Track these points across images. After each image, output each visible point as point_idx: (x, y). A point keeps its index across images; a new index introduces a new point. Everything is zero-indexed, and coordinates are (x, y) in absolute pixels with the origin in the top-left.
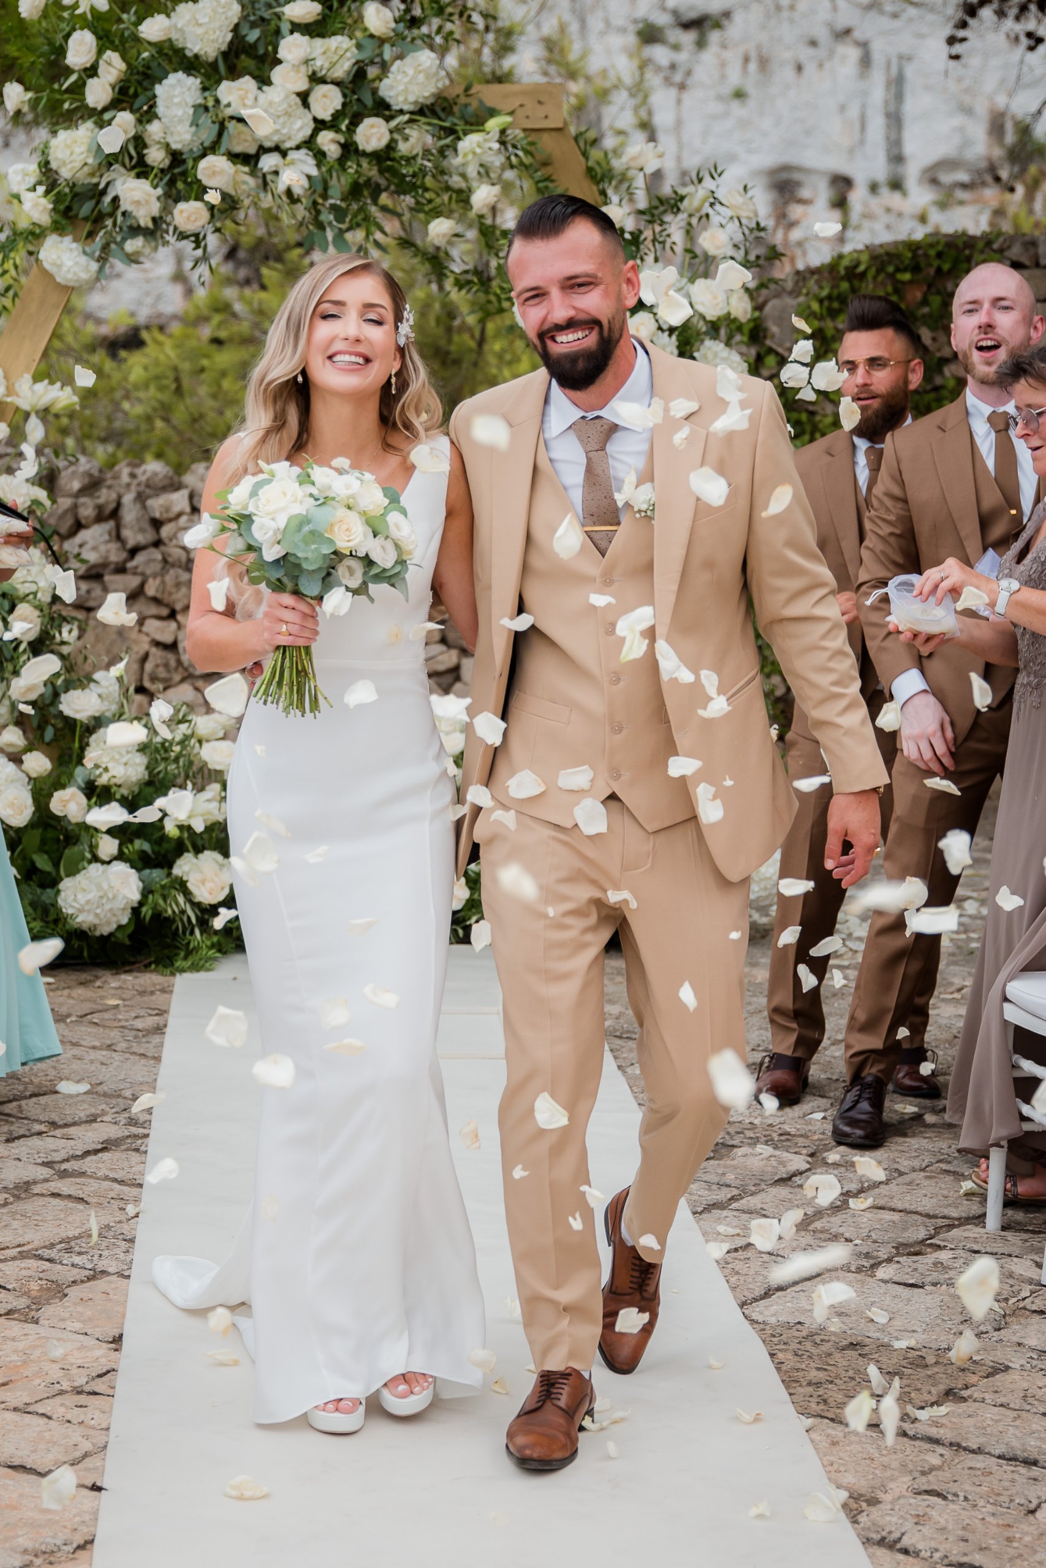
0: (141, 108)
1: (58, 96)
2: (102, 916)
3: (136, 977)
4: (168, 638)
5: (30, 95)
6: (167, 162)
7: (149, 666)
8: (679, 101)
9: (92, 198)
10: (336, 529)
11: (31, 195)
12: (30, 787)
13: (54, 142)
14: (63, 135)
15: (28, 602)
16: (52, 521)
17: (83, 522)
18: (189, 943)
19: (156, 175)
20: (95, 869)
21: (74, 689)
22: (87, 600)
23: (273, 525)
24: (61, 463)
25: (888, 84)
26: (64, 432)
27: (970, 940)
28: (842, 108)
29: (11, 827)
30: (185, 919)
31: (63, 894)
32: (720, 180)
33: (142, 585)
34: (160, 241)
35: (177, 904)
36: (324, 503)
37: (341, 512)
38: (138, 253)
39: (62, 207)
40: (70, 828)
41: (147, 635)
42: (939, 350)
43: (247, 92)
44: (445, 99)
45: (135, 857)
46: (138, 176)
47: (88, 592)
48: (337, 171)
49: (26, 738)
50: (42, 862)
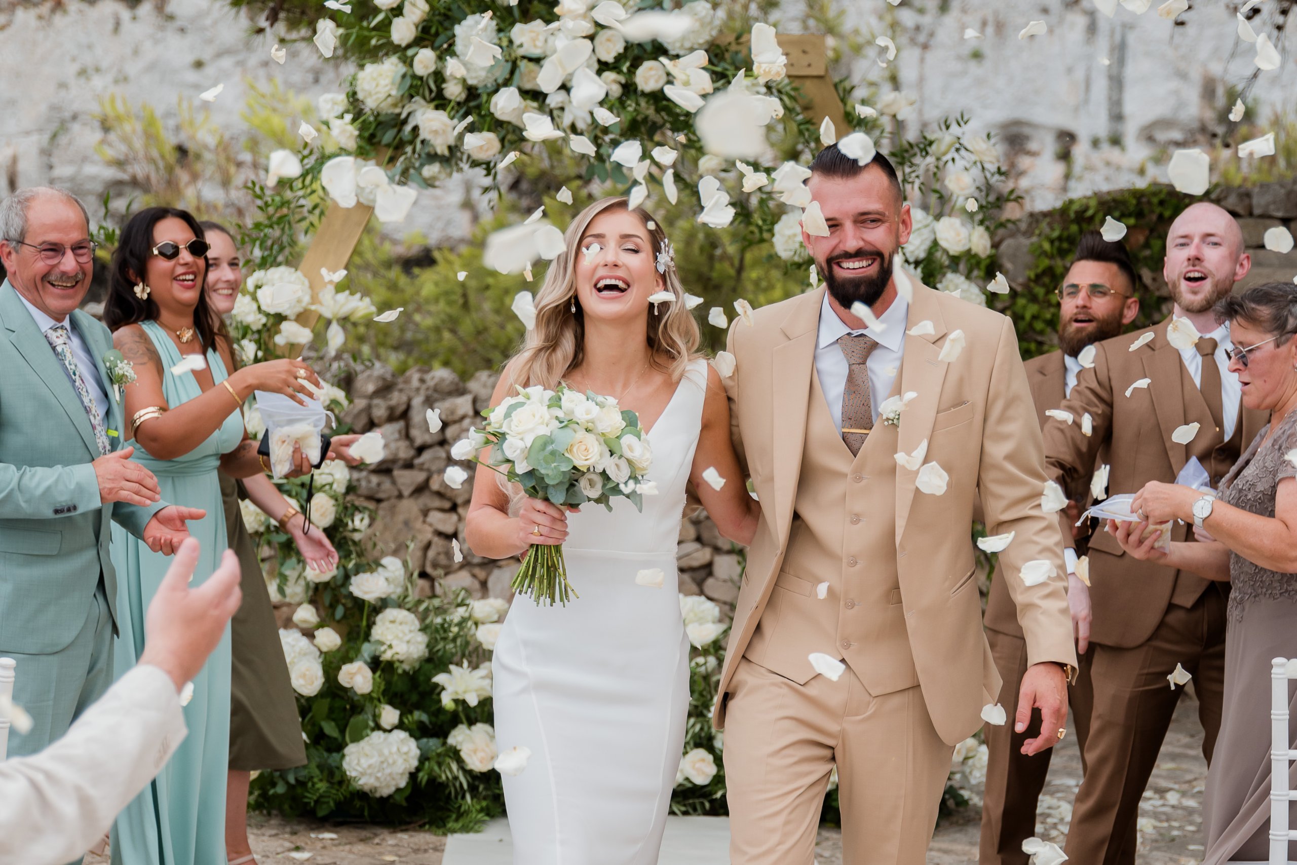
0: (442, 46)
1: (366, 33)
2: (382, 779)
3: (411, 836)
4: (449, 529)
5: (341, 31)
6: (463, 96)
7: (431, 554)
8: (922, 60)
9: (394, 126)
10: (575, 450)
11: (339, 122)
12: (321, 660)
13: (361, 75)
14: (370, 68)
15: (324, 492)
16: (348, 420)
17: (376, 421)
18: (460, 807)
19: (453, 108)
20: (377, 736)
21: (364, 572)
22: (378, 492)
23: (521, 444)
24: (359, 367)
25: (1112, 50)
26: (361, 339)
27: (1171, 828)
28: (1070, 70)
29: (302, 696)
30: (457, 784)
31: (347, 759)
32: (965, 128)
33: (427, 481)
34: (455, 168)
35: (451, 770)
36: (566, 426)
37: (581, 434)
38: (434, 178)
39: (366, 134)
40: (356, 698)
41: (431, 525)
42: (1158, 289)
43: (538, 35)
44: (718, 46)
45: (414, 727)
46: (437, 108)
47: (379, 485)
48: (617, 109)
49: (319, 615)
50: (330, 729)
